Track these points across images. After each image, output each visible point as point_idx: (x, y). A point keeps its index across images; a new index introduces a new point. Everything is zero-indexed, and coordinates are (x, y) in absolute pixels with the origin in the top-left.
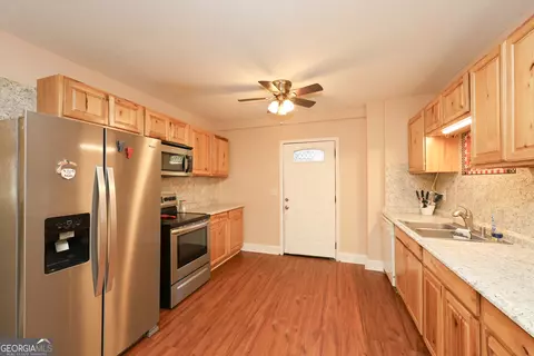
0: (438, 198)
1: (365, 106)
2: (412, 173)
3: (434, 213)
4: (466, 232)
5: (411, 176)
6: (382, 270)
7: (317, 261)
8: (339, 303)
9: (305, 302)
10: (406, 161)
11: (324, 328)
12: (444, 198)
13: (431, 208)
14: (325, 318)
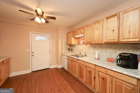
0: (72, 49)
1: (58, 27)
2: (67, 44)
3: (71, 53)
4: (80, 55)
5: (67, 45)
6: (62, 67)
7: (45, 70)
8: (58, 79)
9: (50, 83)
10: (66, 42)
11: (60, 88)
12: (73, 49)
13: (71, 52)
14: (58, 85)
